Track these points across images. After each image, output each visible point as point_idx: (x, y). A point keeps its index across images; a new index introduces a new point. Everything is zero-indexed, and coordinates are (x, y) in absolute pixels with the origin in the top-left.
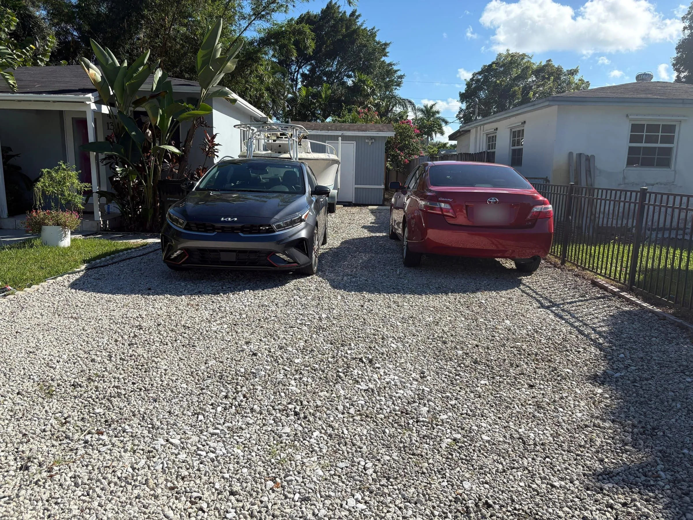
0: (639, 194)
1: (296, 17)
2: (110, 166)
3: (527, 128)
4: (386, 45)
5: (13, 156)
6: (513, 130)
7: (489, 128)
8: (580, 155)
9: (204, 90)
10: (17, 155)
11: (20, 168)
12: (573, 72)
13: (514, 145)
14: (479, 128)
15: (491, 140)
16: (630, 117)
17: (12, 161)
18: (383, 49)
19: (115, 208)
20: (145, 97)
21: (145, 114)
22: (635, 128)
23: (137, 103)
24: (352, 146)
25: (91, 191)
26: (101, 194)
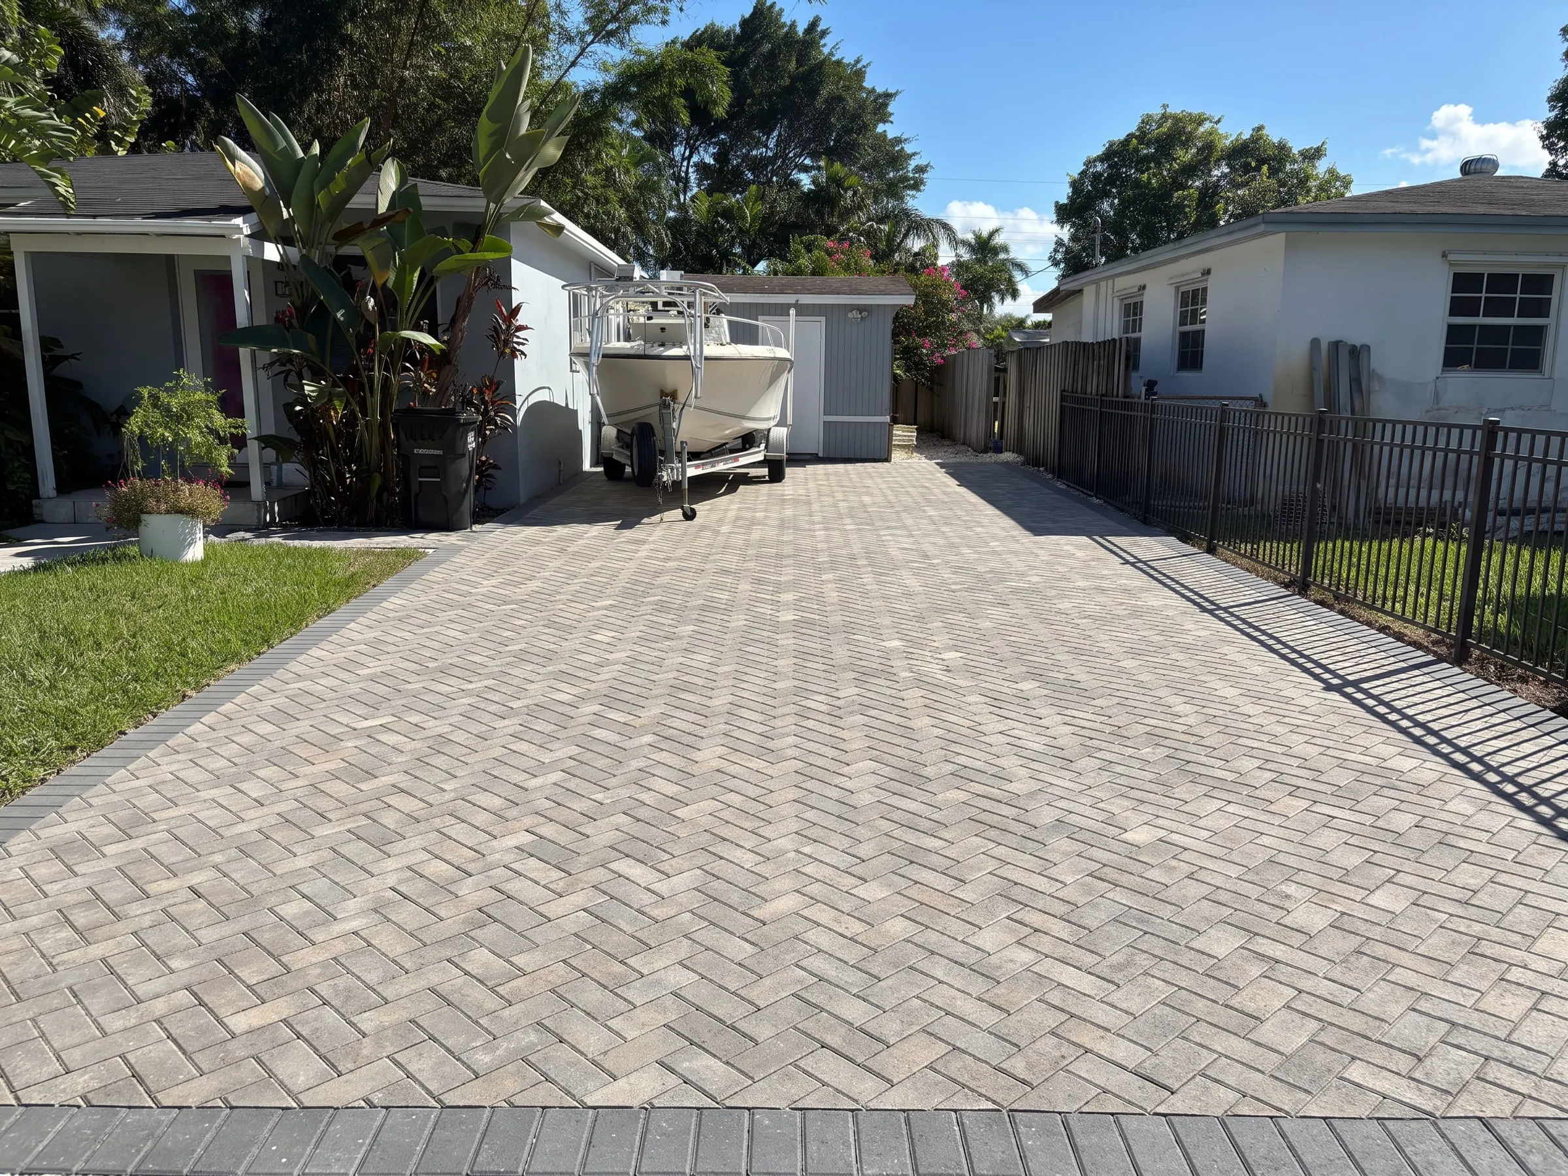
0: (1479, 433)
1: (685, 35)
2: (286, 379)
3: (1213, 286)
4: (888, 96)
5: (66, 358)
6: (1183, 289)
7: (1126, 283)
8: (1336, 345)
9: (492, 205)
10: (72, 356)
11: (79, 385)
12: (1313, 155)
13: (1183, 323)
14: (1103, 284)
15: (1133, 311)
16: (1450, 257)
17: (63, 370)
18: (880, 105)
19: (294, 473)
20: (361, 223)
21: (361, 261)
22: (1463, 281)
23: (344, 237)
24: (817, 327)
25: (244, 435)
26: (265, 441)
